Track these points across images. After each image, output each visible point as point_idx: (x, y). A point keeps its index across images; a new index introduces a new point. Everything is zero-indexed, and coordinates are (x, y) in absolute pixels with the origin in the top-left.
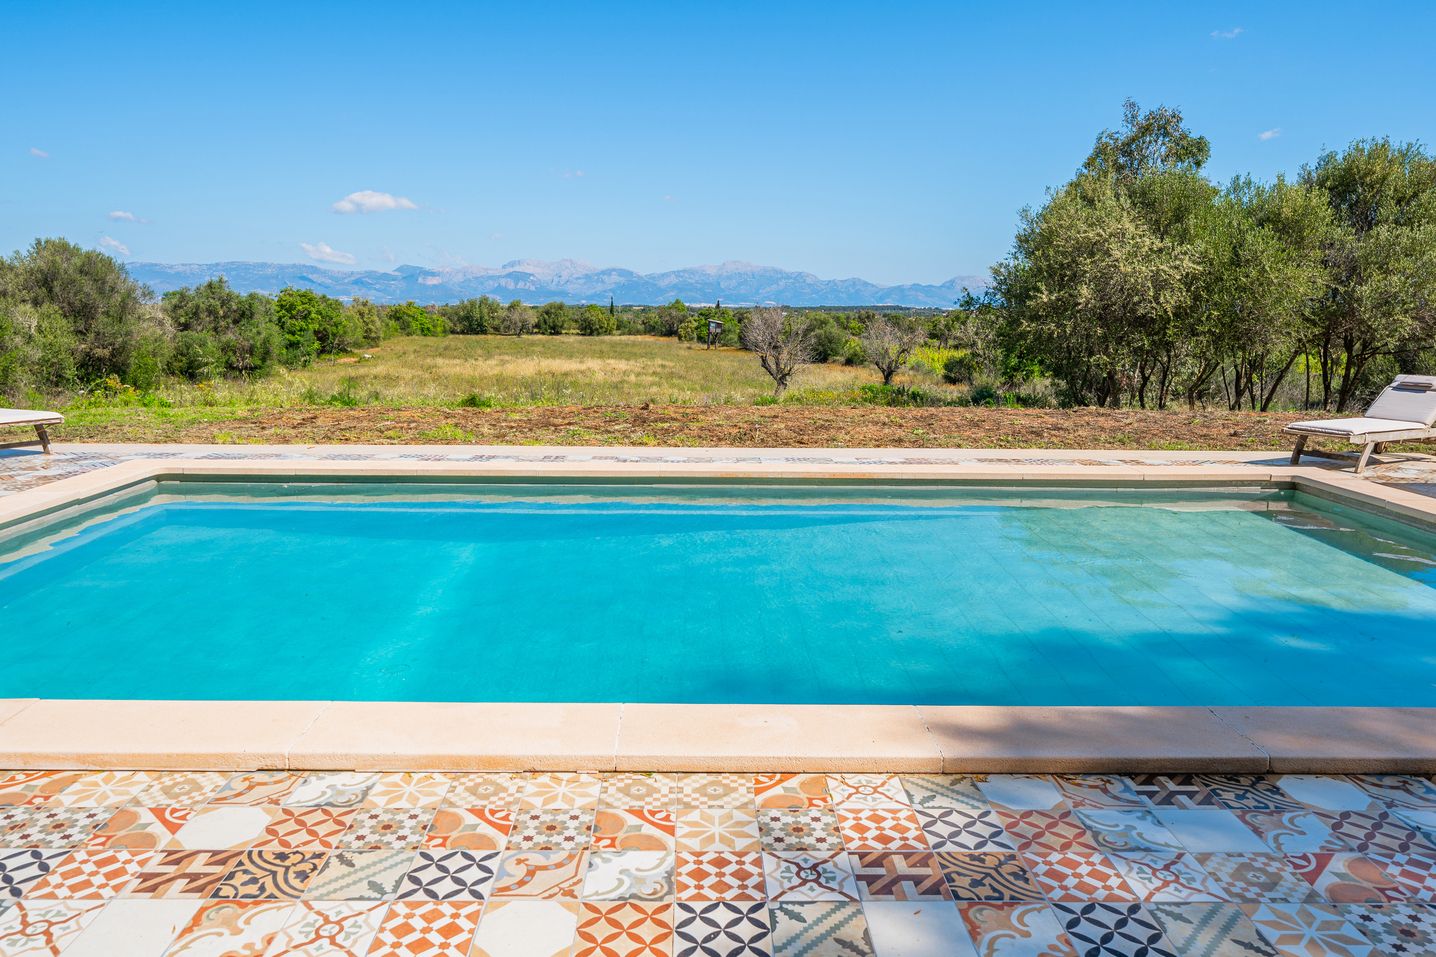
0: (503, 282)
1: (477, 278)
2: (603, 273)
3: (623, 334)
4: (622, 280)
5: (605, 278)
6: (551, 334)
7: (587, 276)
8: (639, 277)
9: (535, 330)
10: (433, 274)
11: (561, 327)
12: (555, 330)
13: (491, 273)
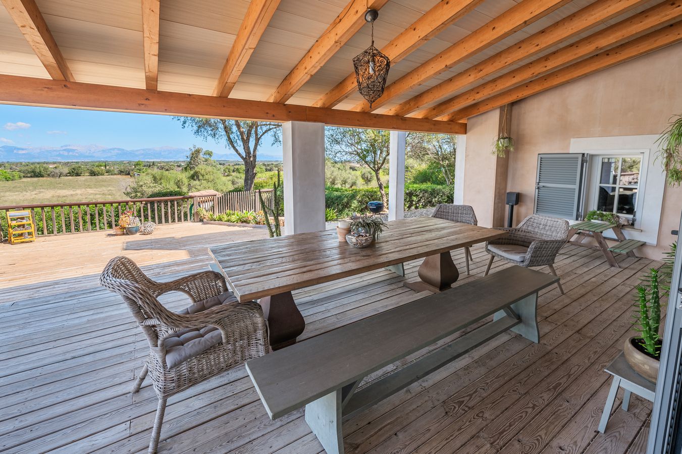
0: (61, 152)
1: (47, 151)
2: (111, 149)
3: (109, 175)
4: (120, 152)
5: (112, 151)
6: (76, 176)
7: (103, 151)
8: (127, 151)
9: (68, 175)
10: (23, 149)
11: (81, 173)
12: (78, 175)
13: (55, 149)
